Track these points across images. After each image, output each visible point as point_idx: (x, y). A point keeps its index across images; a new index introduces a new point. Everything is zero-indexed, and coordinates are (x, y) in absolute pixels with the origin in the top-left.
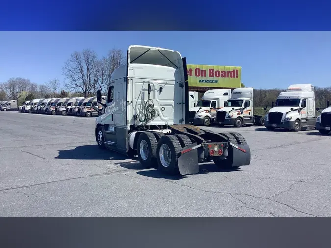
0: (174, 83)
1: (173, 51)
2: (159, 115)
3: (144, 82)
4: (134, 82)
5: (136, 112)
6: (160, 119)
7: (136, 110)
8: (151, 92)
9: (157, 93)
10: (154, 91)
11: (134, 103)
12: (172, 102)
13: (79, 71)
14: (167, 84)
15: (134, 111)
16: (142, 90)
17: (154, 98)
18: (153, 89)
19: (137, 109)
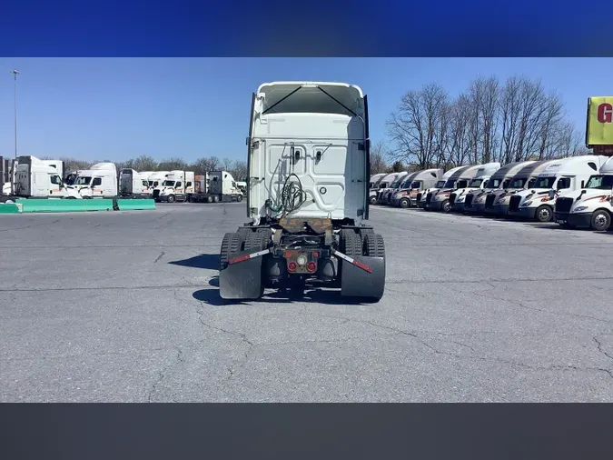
0: (346, 143)
1: (348, 86)
2: (314, 201)
3: (286, 144)
4: (268, 144)
5: (270, 196)
6: (317, 208)
7: (270, 192)
8: (300, 161)
9: (310, 162)
10: (305, 159)
11: (268, 181)
12: (342, 179)
13: (414, 125)
14: (331, 145)
15: (267, 194)
16: (283, 157)
17: (305, 171)
18: (304, 155)
19: (273, 189)
